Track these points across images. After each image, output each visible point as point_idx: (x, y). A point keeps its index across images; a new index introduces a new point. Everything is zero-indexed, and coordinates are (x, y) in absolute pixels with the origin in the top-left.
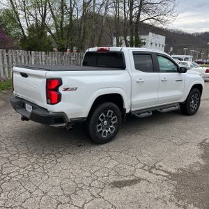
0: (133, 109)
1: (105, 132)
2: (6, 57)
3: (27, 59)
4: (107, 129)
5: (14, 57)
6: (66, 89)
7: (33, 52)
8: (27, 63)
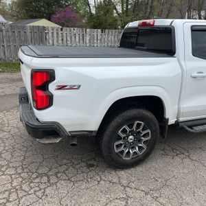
0: (181, 119)
1: (129, 152)
2: (60, 35)
3: (81, 37)
4: (133, 148)
5: (68, 35)
6: (62, 88)
7: (88, 30)
8: (81, 41)
